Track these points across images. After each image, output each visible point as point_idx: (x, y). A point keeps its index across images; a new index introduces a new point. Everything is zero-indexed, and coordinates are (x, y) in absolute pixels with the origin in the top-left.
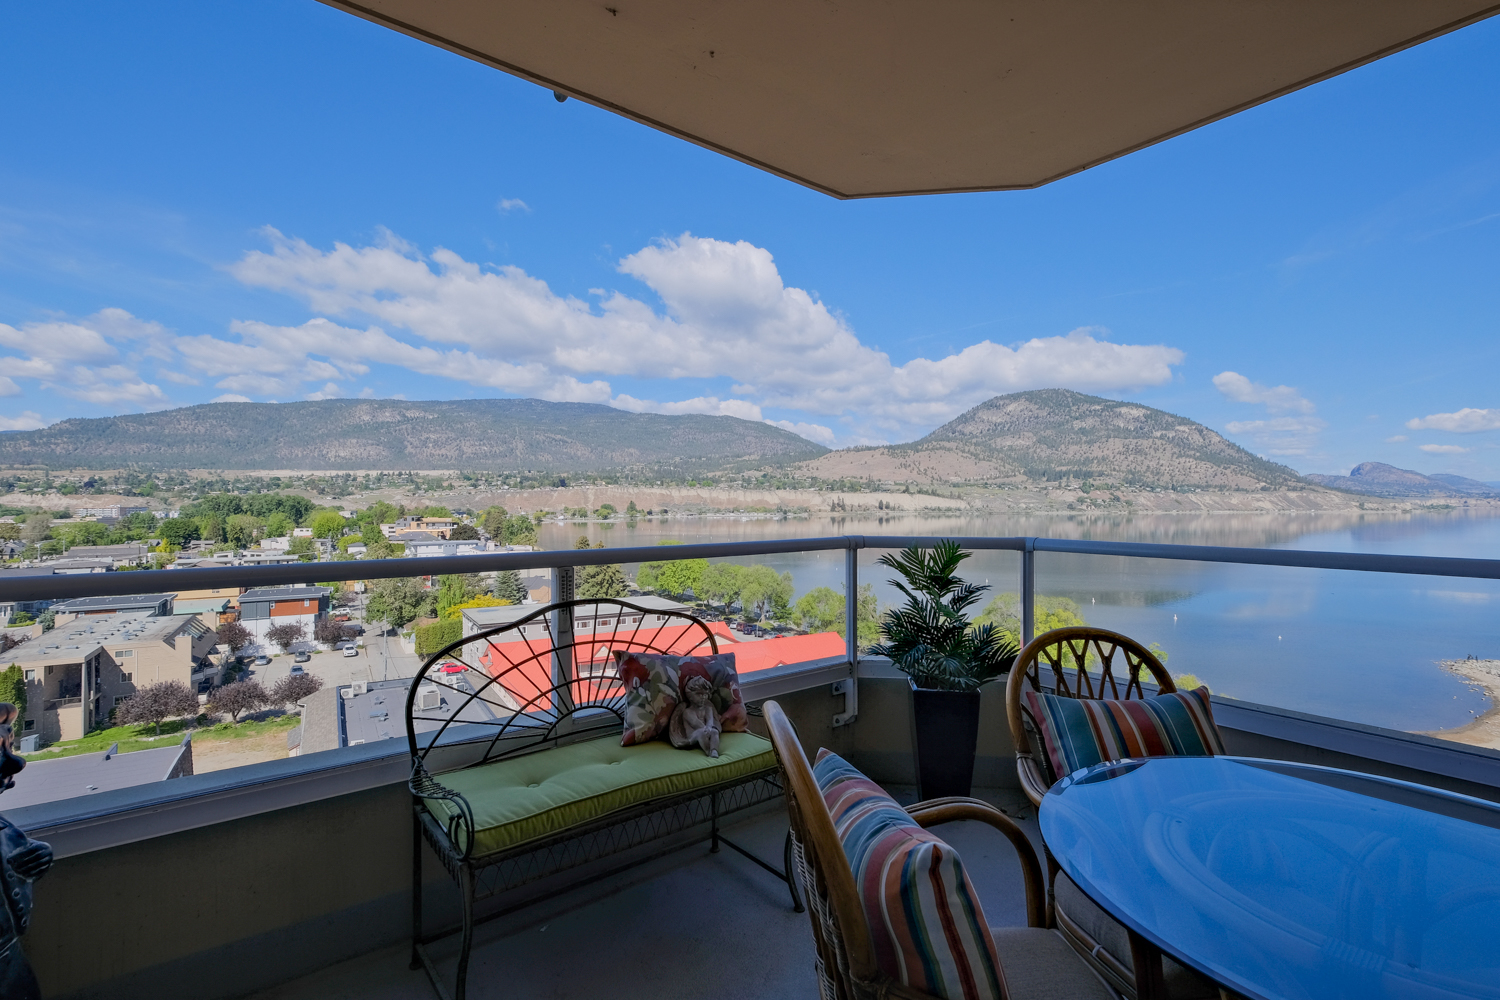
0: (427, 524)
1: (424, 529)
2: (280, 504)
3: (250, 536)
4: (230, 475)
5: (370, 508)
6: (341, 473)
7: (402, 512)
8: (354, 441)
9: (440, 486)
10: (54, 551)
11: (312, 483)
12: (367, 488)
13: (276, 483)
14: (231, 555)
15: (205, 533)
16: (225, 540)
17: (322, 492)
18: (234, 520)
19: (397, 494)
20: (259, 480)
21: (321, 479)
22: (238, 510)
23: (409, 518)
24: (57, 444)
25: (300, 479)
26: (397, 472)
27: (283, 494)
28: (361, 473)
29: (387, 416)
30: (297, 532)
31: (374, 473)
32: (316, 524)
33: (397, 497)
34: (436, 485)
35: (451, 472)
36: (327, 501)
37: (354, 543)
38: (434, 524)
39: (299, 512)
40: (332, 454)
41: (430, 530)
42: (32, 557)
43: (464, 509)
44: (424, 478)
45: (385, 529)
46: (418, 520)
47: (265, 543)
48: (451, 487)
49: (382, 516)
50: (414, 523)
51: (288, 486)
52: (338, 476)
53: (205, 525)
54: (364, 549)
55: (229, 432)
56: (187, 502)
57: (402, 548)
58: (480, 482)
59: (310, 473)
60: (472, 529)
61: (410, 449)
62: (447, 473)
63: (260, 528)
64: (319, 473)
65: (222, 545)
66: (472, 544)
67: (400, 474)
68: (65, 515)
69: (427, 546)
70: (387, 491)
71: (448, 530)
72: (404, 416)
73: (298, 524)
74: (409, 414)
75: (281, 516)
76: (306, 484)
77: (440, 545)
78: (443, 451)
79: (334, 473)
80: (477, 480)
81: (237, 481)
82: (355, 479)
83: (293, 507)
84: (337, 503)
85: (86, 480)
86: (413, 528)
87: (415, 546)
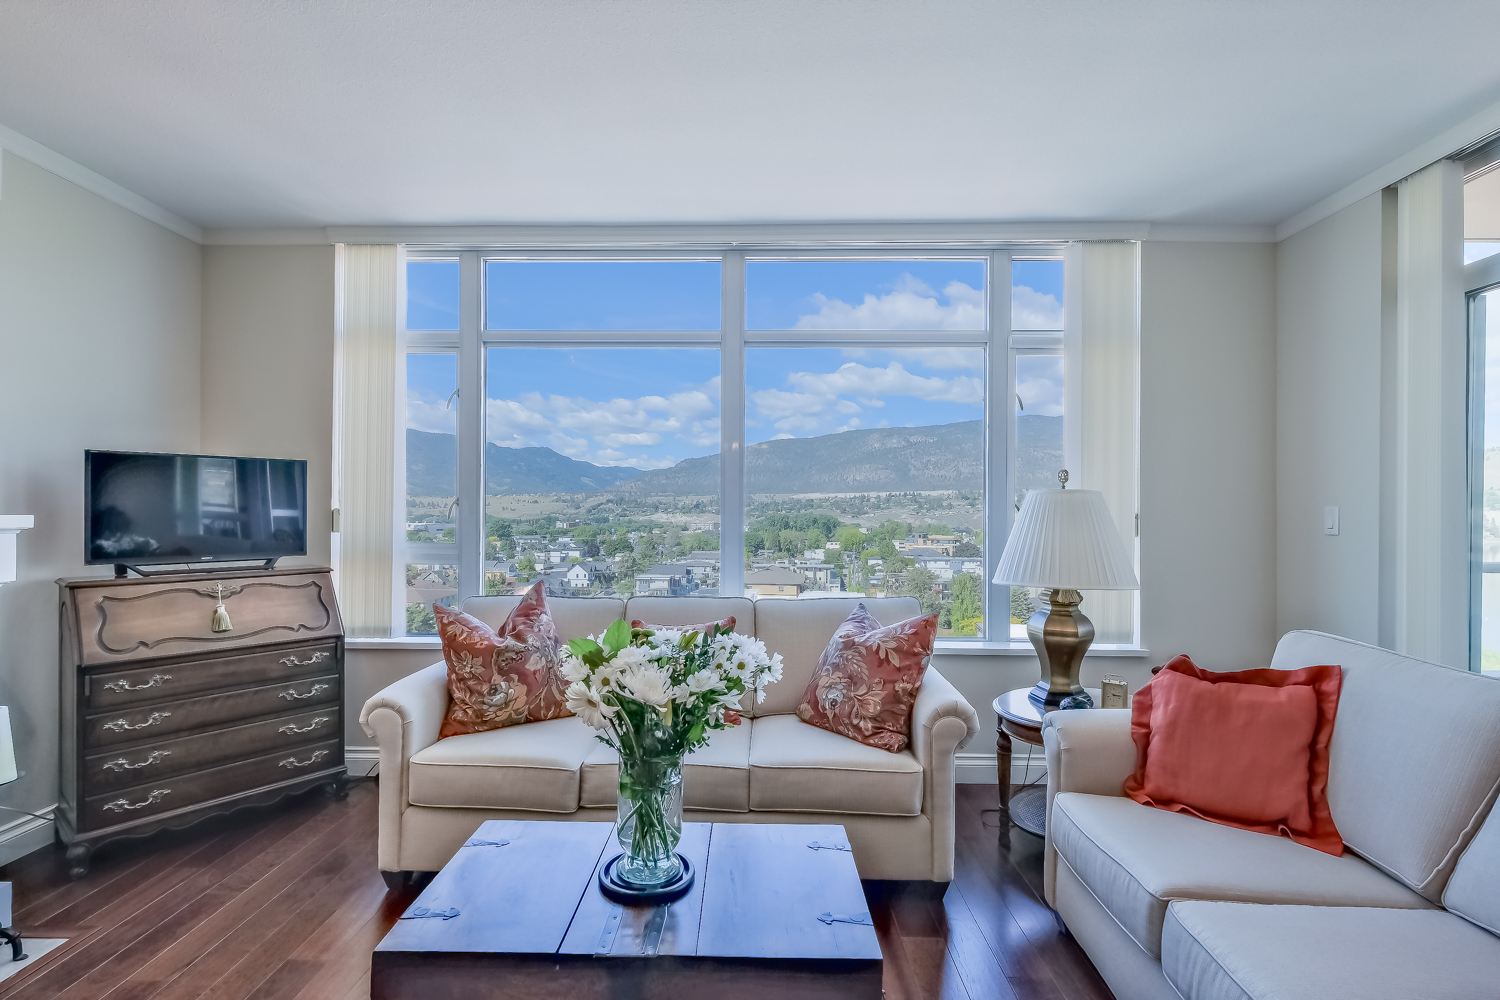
0: (932, 541)
1: (929, 545)
2: (815, 521)
3: (796, 547)
4: (779, 498)
5: (882, 526)
6: (858, 495)
7: (910, 530)
8: (868, 466)
9: (940, 506)
10: (683, 554)
11: (837, 504)
12: (879, 507)
13: (810, 504)
14: (786, 561)
15: (767, 545)
16: (780, 550)
17: (844, 511)
18: (784, 534)
19: (903, 513)
20: (799, 501)
21: (844, 500)
22: (787, 526)
23: (917, 535)
24: (679, 478)
25: (827, 500)
26: (902, 493)
27: (817, 512)
28: (873, 494)
29: (894, 442)
30: (829, 546)
31: (883, 495)
32: (843, 539)
33: (905, 516)
34: (937, 504)
35: (950, 492)
36: (847, 520)
37: (873, 557)
38: (938, 541)
39: (829, 528)
40: (850, 480)
41: (934, 546)
42: (671, 558)
43: (962, 527)
44: (926, 498)
45: (897, 544)
46: (925, 536)
47: (808, 554)
48: (950, 506)
49: (893, 534)
50: (921, 540)
51: (820, 507)
52: (855, 497)
53: (767, 537)
54: (880, 562)
55: (779, 464)
56: (753, 519)
57: (913, 562)
58: (977, 502)
59: (834, 495)
60: (974, 547)
61: (913, 472)
62: (946, 492)
63: (803, 541)
64: (841, 495)
65: (777, 554)
66: (977, 561)
67: (905, 495)
68: (685, 529)
69: (936, 561)
70: (894, 511)
71: (950, 547)
72: (908, 441)
73: (829, 539)
74: (913, 439)
75: (817, 531)
76: (832, 504)
77: (947, 561)
78: (942, 472)
79: (852, 495)
80: (975, 499)
81: (784, 502)
82: (868, 500)
83: (825, 523)
84: (855, 521)
85: (695, 503)
86: (920, 544)
87: (925, 562)
